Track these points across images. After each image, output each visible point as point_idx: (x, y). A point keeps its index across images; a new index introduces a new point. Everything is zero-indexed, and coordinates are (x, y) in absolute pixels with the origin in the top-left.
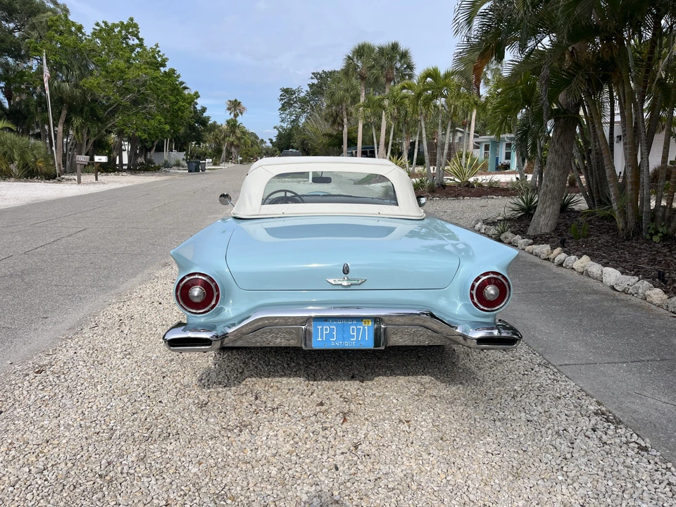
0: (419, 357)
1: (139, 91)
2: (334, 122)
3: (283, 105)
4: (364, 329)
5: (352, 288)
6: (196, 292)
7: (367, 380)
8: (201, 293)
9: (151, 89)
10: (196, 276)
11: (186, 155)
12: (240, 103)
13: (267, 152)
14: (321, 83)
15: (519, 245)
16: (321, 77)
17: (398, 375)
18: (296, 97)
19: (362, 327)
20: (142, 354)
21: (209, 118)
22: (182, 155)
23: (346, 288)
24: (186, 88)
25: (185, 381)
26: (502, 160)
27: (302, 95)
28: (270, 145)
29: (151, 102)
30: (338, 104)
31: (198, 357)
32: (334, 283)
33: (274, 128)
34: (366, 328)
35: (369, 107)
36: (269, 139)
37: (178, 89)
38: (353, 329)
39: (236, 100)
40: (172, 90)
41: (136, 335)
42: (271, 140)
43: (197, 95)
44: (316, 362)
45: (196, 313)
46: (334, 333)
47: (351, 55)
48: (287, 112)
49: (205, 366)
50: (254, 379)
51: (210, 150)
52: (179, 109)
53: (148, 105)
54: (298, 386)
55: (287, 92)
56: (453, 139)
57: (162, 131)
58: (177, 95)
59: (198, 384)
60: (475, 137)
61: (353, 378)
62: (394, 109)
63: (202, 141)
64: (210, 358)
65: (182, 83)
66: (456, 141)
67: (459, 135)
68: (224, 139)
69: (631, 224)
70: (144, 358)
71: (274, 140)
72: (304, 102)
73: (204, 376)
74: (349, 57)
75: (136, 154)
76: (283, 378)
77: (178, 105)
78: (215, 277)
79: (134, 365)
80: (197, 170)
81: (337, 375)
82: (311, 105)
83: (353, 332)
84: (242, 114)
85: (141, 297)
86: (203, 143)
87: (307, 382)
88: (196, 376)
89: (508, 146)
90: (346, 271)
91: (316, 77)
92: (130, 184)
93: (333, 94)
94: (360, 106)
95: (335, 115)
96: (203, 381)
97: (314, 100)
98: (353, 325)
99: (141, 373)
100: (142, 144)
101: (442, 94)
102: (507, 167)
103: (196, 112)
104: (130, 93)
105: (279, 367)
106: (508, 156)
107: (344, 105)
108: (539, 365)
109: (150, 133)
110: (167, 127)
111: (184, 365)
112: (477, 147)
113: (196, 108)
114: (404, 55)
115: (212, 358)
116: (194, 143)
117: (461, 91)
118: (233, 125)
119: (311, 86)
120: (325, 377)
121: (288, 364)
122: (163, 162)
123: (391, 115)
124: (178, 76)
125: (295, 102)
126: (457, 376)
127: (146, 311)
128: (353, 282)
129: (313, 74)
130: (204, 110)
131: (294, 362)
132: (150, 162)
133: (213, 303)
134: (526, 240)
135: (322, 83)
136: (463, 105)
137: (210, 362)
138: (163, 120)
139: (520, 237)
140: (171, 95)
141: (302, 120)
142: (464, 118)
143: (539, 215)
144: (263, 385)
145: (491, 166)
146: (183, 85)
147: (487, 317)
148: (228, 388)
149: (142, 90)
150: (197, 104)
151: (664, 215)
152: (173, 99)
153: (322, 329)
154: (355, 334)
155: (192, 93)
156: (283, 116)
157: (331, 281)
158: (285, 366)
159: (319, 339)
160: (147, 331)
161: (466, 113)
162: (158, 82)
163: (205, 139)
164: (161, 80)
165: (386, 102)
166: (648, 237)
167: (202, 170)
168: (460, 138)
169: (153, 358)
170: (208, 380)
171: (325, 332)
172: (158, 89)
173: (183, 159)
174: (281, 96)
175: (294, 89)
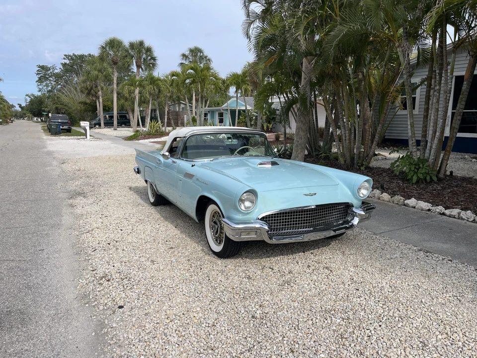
2: (89, 94)
3: (40, 78)
13: (16, 115)
14: (73, 63)
16: (72, 59)
18: (51, 73)
27: (56, 71)
28: (20, 109)
33: (26, 96)
36: (18, 104)
42: (20, 106)
47: (104, 46)
48: (44, 84)
55: (43, 68)
69: (348, 161)
72: (58, 77)
74: (103, 47)
82: (65, 80)
89: (221, 114)
91: (68, 58)
93: (89, 73)
95: (89, 88)
97: (66, 76)
106: (221, 121)
107: (99, 82)
114: (149, 50)
119: (64, 65)
125: (50, 77)
129: (65, 55)
135: (75, 64)
151: (363, 156)
156: (41, 87)
166: (358, 168)
174: (37, 71)
175: (49, 66)
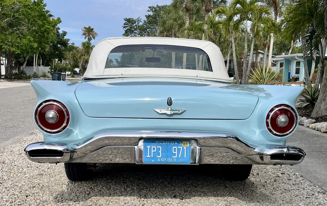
0: (227, 187)
1: (14, 16)
3: (126, 32)
4: (183, 149)
5: (174, 117)
6: (51, 114)
7: (186, 198)
8: (55, 115)
9: (23, 14)
10: (51, 103)
11: (51, 69)
12: (93, 29)
14: (156, 15)
15: (305, 124)
16: (155, 10)
17: (210, 196)
18: (136, 25)
19: (182, 148)
20: (10, 183)
21: (68, 40)
22: (47, 69)
23: (170, 117)
24: (51, 16)
25: (44, 198)
26: (293, 74)
27: (141, 24)
29: (23, 25)
30: (168, 31)
31: (54, 185)
32: (160, 113)
34: (185, 148)
35: (192, 30)
36: (116, 59)
37: (44, 15)
38: (175, 149)
39: (89, 27)
40: (40, 16)
41: (6, 173)
42: (117, 60)
43: (59, 21)
44: (147, 188)
45: (51, 133)
46: (160, 152)
49: (60, 190)
50: (98, 197)
51: (69, 66)
52: (45, 31)
53: (21, 27)
54: (133, 201)
55: (129, 21)
56: (256, 59)
57: (32, 48)
58: (44, 20)
59: (54, 201)
60: (272, 57)
61: (175, 197)
62: (211, 32)
63: (63, 58)
64: (64, 185)
65: (48, 12)
66: (259, 60)
67: (261, 56)
68: (80, 57)
70: (12, 186)
71: (119, 60)
72: (142, 29)
73: (59, 196)
75: (11, 66)
76: (121, 197)
77: (45, 28)
78: (66, 104)
79: (4, 190)
80: (59, 79)
81: (163, 195)
82: (148, 32)
83: (175, 151)
84: (94, 38)
85: (12, 151)
86: (64, 60)
87: (139, 199)
88: (52, 195)
89: (298, 63)
90: (170, 103)
91: (152, 10)
92: (6, 87)
93: (164, 23)
94: (185, 29)
96: (58, 199)
97: (150, 28)
98: (174, 145)
99: (9, 194)
100: (17, 59)
101: (247, 17)
102: (296, 79)
103: (58, 35)
104: (7, 17)
105: (118, 191)
106: (298, 71)
107: (173, 31)
108: (319, 192)
109: (22, 49)
110: (36, 45)
111: (44, 189)
112: (274, 65)
113: (58, 32)
115: (65, 186)
116: (57, 60)
117: (263, 15)
118: (87, 46)
119: (148, 17)
120: (153, 196)
121: (125, 189)
122: (33, 73)
123: (209, 36)
124: (45, 5)
125: (136, 29)
126: (255, 198)
127: (15, 159)
128: (175, 112)
129: (149, 7)
130: (65, 34)
131: (129, 188)
132: (23, 72)
133: (64, 125)
134: (310, 120)
136: (264, 30)
137: (64, 188)
138: (32, 39)
139: (306, 118)
140: (40, 20)
142: (265, 41)
143: (321, 102)
144: (105, 201)
145: (285, 78)
146: (49, 13)
147: (279, 141)
148: (77, 202)
149: (17, 15)
150: (59, 29)
152: (40, 22)
153: (150, 148)
154: (176, 153)
155: (56, 18)
157: (158, 111)
158: (123, 190)
159: (149, 156)
160: (15, 170)
161: (266, 36)
162: (29, 9)
163: (65, 57)
164: (31, 8)
165: (206, 27)
167: (63, 80)
168: (261, 58)
169: (19, 186)
170: (62, 198)
171: (152, 151)
172: (29, 14)
173: (49, 72)
174: (125, 24)
175: (135, 19)
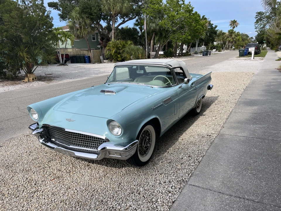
1: (181, 23)
3: (257, 21)
12: (236, 21)
18: (264, 16)
21: (218, 30)
27: (268, 14)
33: (256, 31)
39: (234, 20)
42: (255, 37)
48: (259, 24)
55: (260, 13)
63: (214, 41)
68: (226, 39)
72: (268, 18)
80: (207, 55)
84: (237, 26)
109: (183, 41)
110: (190, 38)
118: (231, 32)
122: (195, 51)
125: (264, 18)
130: (216, 27)
132: (187, 52)
138: (188, 35)
141: (267, 27)
149: (183, 22)
156: (257, 26)
167: (209, 55)
172: (188, 21)
174: (256, 16)
175: (263, 12)
